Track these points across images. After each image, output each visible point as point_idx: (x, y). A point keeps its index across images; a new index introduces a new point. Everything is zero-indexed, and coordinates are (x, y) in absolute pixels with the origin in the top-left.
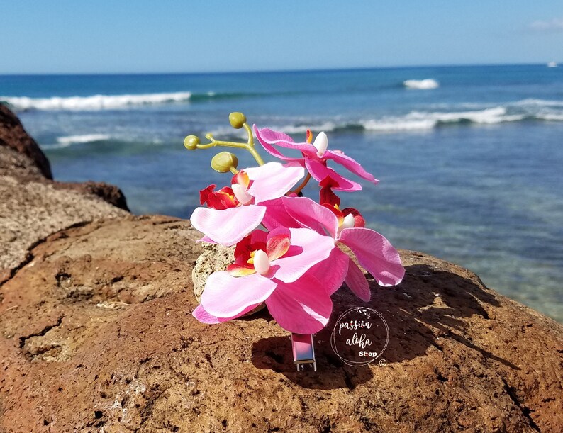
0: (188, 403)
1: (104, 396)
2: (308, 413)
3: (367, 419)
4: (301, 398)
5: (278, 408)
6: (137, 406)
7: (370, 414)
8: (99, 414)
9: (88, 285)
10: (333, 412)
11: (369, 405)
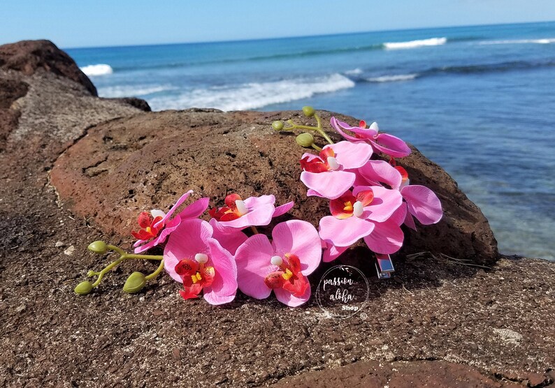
0: (181, 180)
1: (133, 182)
2: (249, 180)
3: (280, 181)
4: (245, 173)
5: (232, 179)
6: (153, 184)
7: (282, 178)
8: (131, 192)
9: (123, 142)
10: (262, 178)
11: (282, 174)
